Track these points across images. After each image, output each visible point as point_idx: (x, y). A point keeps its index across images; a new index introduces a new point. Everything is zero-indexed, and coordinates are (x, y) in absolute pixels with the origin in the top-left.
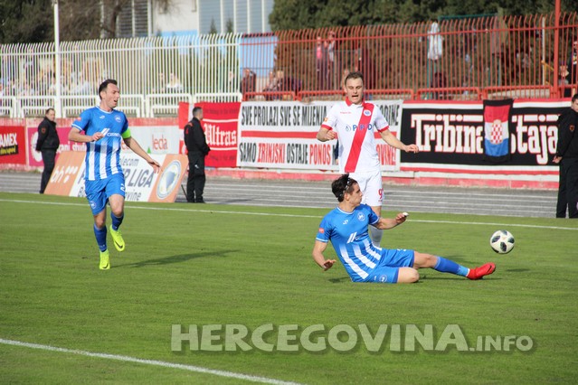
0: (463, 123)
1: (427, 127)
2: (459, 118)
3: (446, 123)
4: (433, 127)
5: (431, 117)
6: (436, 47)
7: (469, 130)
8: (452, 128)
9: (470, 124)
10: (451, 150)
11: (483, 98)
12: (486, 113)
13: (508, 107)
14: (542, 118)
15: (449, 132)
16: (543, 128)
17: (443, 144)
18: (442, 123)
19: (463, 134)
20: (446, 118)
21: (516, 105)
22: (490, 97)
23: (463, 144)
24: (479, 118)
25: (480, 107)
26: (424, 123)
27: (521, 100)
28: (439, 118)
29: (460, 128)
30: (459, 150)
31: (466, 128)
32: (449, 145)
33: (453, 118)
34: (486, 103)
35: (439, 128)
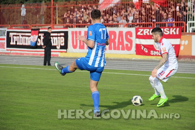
0: (25, 36)
1: (14, 37)
2: (24, 34)
3: (20, 36)
4: (16, 37)
5: (15, 34)
6: (23, 12)
7: (27, 38)
8: (22, 37)
9: (27, 36)
10: (21, 44)
11: (31, 28)
12: (32, 33)
13: (38, 31)
15: (21, 39)
17: (19, 42)
18: (19, 36)
19: (25, 39)
20: (20, 34)
21: (41, 30)
22: (33, 28)
23: (25, 42)
24: (29, 34)
25: (30, 31)
26: (13, 36)
27: (42, 29)
28: (18, 34)
29: (24, 37)
30: (24, 44)
31: (26, 37)
32: (21, 43)
33: (22, 34)
34: (32, 30)
35: (18, 37)
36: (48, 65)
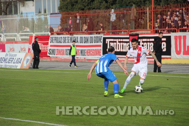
0: (123, 42)
1: (111, 43)
2: (122, 40)
3: (117, 42)
4: (113, 43)
5: (112, 40)
7: (125, 44)
8: (119, 43)
9: (125, 42)
10: (119, 50)
11: (129, 34)
12: (130, 38)
13: (137, 37)
14: (148, 40)
15: (118, 45)
16: (148, 43)
17: (116, 49)
18: (116, 42)
20: (117, 40)
21: (140, 36)
22: (131, 33)
23: (123, 49)
24: (128, 40)
25: (128, 36)
26: (110, 42)
27: (141, 34)
28: (115, 40)
29: (122, 44)
30: (122, 50)
32: (118, 49)
33: (119, 40)
34: (130, 35)
35: (115, 43)
36: (158, 72)
